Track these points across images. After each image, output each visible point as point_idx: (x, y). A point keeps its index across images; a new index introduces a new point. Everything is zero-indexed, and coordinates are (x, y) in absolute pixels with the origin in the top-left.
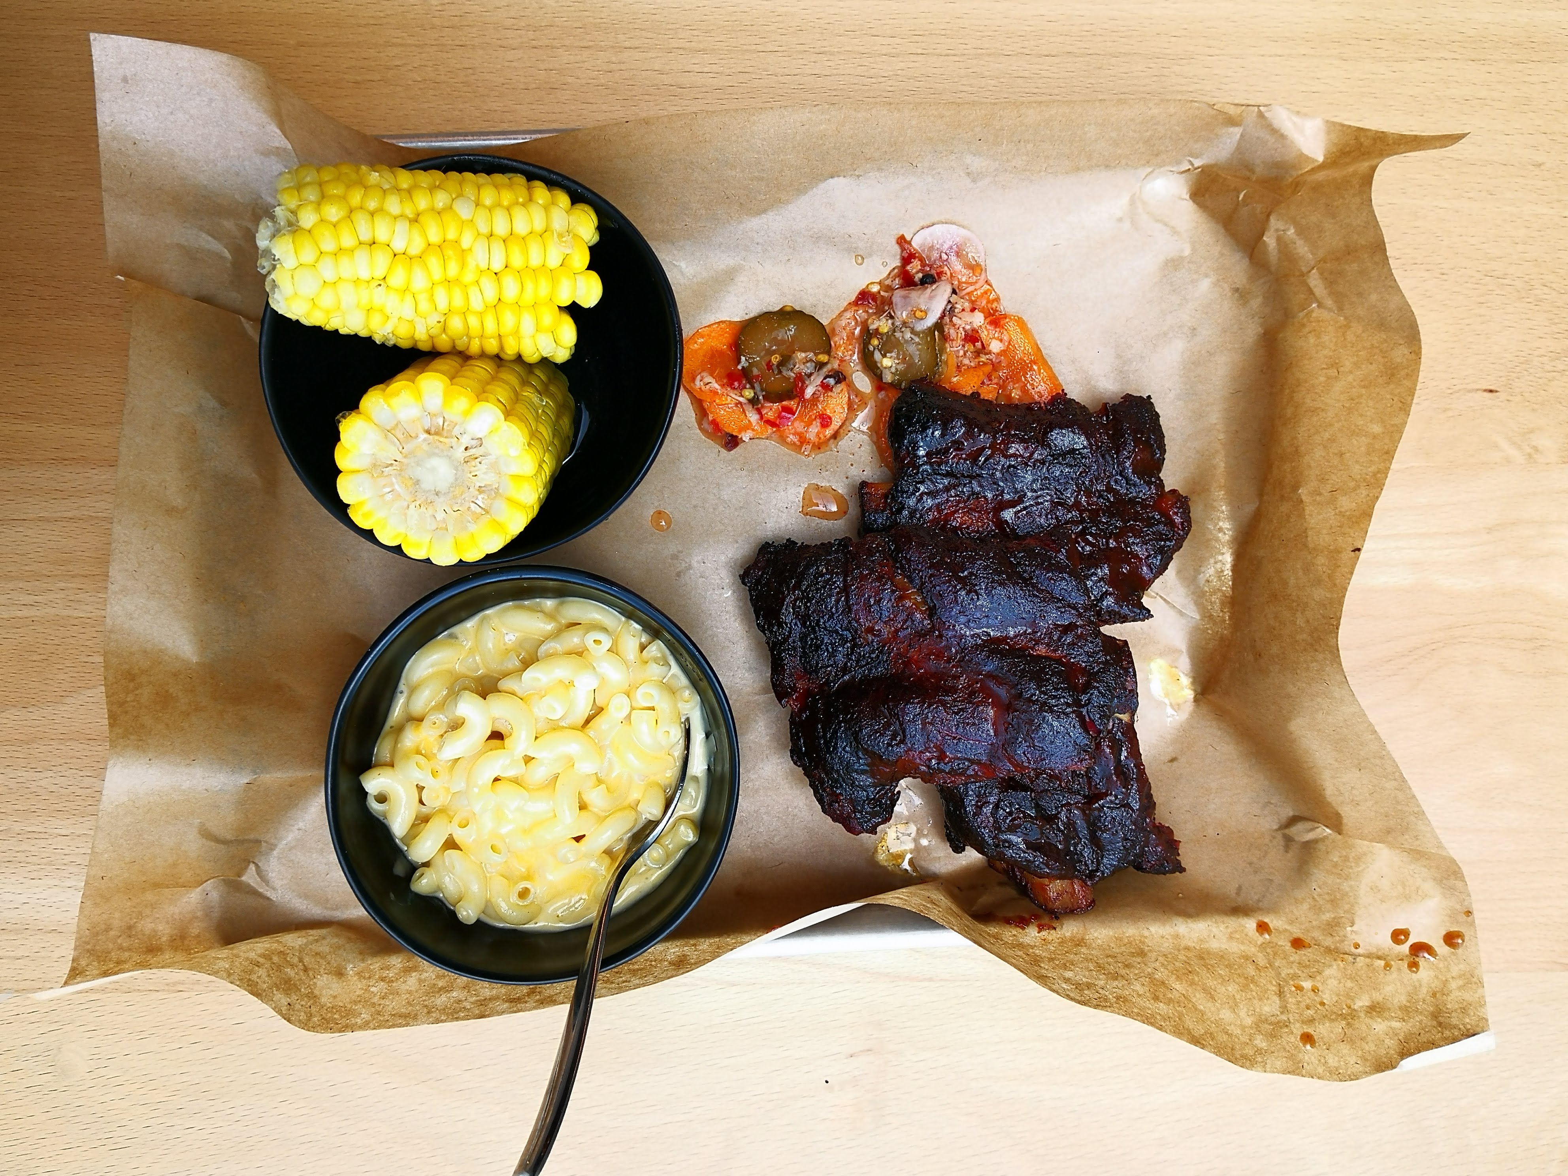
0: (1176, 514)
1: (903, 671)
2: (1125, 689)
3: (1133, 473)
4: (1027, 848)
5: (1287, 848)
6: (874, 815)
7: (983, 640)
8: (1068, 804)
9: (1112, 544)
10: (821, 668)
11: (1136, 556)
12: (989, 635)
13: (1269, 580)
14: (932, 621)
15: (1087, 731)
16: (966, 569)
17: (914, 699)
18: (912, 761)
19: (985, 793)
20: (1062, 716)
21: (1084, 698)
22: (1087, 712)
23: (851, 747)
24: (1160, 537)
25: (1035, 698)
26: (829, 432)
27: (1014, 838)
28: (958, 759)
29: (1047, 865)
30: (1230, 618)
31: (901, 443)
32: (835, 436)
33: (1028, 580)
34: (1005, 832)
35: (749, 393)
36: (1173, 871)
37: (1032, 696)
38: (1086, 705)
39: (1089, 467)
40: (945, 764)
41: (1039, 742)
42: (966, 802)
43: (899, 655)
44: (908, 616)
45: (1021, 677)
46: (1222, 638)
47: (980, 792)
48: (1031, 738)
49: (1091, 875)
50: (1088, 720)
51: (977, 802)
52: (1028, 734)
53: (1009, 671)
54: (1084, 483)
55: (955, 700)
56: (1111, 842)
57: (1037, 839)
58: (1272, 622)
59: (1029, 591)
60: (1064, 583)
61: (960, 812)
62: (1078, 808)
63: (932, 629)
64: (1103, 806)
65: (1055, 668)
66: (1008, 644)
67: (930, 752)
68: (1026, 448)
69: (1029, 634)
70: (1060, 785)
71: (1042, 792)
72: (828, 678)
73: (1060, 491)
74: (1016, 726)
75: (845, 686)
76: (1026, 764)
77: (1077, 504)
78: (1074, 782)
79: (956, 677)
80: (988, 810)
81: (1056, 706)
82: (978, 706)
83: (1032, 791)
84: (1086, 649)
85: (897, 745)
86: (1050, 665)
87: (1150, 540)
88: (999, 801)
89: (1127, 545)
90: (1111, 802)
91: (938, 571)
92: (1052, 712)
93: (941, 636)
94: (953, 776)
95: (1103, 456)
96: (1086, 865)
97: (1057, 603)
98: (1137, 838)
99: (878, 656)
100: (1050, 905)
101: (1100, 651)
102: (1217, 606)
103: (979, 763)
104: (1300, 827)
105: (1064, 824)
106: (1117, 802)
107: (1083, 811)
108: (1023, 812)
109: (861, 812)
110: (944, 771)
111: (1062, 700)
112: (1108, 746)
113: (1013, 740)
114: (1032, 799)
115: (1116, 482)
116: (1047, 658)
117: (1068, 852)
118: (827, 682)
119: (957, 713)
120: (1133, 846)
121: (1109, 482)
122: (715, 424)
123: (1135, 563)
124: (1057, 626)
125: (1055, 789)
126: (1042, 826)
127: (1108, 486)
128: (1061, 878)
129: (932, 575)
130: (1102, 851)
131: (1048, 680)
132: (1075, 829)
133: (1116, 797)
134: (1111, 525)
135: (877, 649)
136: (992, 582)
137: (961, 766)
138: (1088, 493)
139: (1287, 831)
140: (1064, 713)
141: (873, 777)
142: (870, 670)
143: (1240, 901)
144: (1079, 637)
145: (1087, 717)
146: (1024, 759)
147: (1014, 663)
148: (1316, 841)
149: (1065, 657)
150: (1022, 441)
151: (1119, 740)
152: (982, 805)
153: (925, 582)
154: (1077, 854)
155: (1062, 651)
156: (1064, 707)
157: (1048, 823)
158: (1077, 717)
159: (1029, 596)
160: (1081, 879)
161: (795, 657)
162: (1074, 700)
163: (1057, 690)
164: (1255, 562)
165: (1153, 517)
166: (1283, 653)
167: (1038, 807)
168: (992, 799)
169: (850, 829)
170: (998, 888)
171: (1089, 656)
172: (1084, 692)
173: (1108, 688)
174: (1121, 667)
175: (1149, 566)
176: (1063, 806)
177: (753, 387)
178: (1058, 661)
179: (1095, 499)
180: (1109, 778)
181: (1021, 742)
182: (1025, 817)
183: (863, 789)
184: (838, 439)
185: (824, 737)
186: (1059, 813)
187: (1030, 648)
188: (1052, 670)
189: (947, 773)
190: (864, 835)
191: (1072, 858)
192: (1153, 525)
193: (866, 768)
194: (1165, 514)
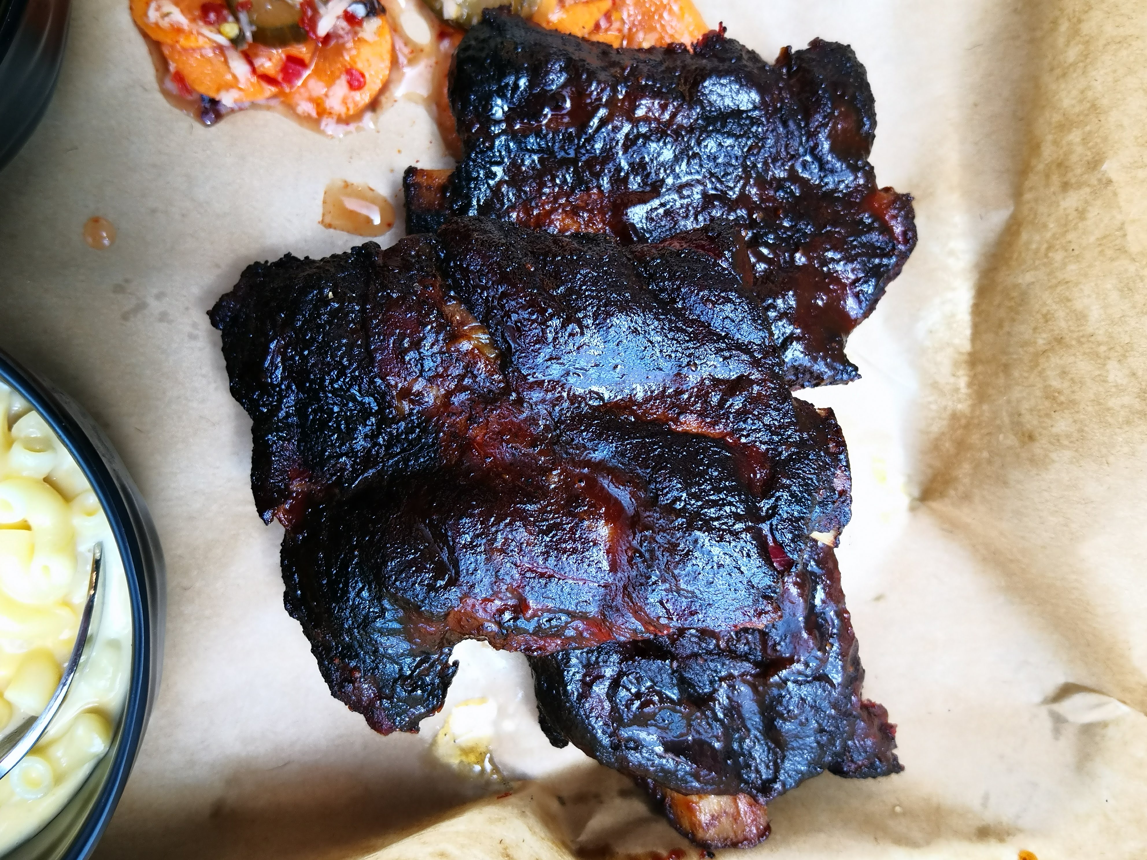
0: (895, 217)
1: (460, 461)
2: (833, 490)
3: (832, 150)
4: (666, 750)
5: (1057, 732)
6: (415, 702)
7: (591, 407)
8: (730, 677)
9: (800, 259)
10: (330, 457)
11: (837, 280)
12: (602, 398)
13: (1045, 316)
14: (505, 376)
15: (769, 562)
16: (563, 283)
17: (474, 508)
18: (471, 616)
19: (597, 662)
20: (727, 537)
21: (765, 505)
22: (771, 530)
23: (370, 590)
24: (872, 250)
25: (679, 505)
26: (363, 97)
27: (643, 735)
28: (549, 611)
29: (696, 776)
30: (970, 385)
31: (466, 102)
32: (374, 105)
33: (668, 303)
34: (629, 725)
35: (231, 29)
36: (887, 773)
37: (674, 502)
38: (769, 517)
39: (764, 139)
40: (528, 620)
41: (687, 583)
42: (568, 676)
43: (453, 436)
44: (466, 367)
45: (655, 470)
46: (954, 417)
47: (588, 660)
48: (674, 576)
49: (766, 788)
50: (771, 543)
51: (585, 676)
52: (667, 569)
53: (636, 458)
54: (754, 166)
55: (543, 511)
56: (797, 737)
57: (682, 735)
58: (1055, 383)
59: (670, 321)
60: (729, 307)
61: (558, 692)
62: (745, 682)
63: (507, 391)
64: (785, 681)
65: (716, 453)
66: (633, 413)
67: (501, 599)
68: (663, 108)
69: (669, 396)
70: (717, 645)
71: (689, 657)
72: (342, 475)
73: (717, 178)
74: (647, 555)
75: (368, 485)
76: (663, 621)
77: (744, 199)
78: (738, 641)
79: (546, 471)
80: (600, 689)
81: (718, 519)
82: (582, 520)
83: (673, 658)
84: (767, 420)
85: (445, 587)
86: (706, 449)
87: (858, 255)
88: (621, 674)
89: (825, 262)
90: (800, 673)
91: (514, 286)
92: (710, 529)
93: (520, 401)
94: (541, 638)
95: (785, 125)
96: (758, 771)
97: (717, 341)
98: (837, 727)
99: (419, 438)
100: (700, 834)
101: (790, 424)
102: (946, 368)
103: (583, 617)
104: (1078, 700)
105: (724, 709)
106: (808, 672)
107: (754, 687)
108: (659, 694)
109: (390, 698)
110: (526, 631)
111: (727, 509)
112: (795, 584)
113: (643, 581)
114: (674, 672)
115: (804, 165)
116: (698, 436)
117: (729, 752)
118: (339, 482)
119: (546, 533)
120: (832, 742)
121: (792, 167)
122: (179, 78)
123: (835, 291)
124: (716, 382)
125: (710, 653)
126: (691, 714)
127: (792, 171)
128: (719, 793)
129: (504, 295)
130: (783, 751)
131: (702, 474)
132: (741, 717)
133: (807, 665)
134: (798, 231)
135: (419, 426)
136: (606, 305)
137: (554, 623)
138: (762, 183)
139: (1058, 707)
140: (731, 533)
141: (410, 639)
142: (406, 461)
143: (989, 817)
144: (755, 400)
145: (770, 538)
146: (661, 612)
147: (644, 445)
148: (1104, 725)
149: (731, 434)
150: (656, 95)
151: (812, 573)
152: (592, 682)
153: (495, 308)
154: (744, 755)
155: (726, 425)
156: (731, 522)
157: (699, 708)
158: (753, 538)
159: (670, 330)
160: (750, 794)
161: (289, 441)
162: (747, 510)
163: (718, 490)
164: (1014, 294)
165: (861, 222)
166: (1081, 431)
167: (683, 683)
168: (608, 672)
169: (374, 724)
170: (618, 802)
171: (773, 433)
172: (766, 496)
173: (807, 487)
174: (827, 452)
175: (857, 296)
176: (721, 679)
177: (237, 20)
178: (720, 441)
179: (772, 193)
180: (796, 636)
181: (654, 583)
182: (661, 701)
183: (393, 660)
184: (379, 111)
185: (328, 574)
186: (715, 691)
187: (672, 419)
188: (709, 458)
189: (531, 634)
190: (397, 735)
191: (736, 762)
192: (861, 233)
193: (396, 625)
194: (878, 216)
